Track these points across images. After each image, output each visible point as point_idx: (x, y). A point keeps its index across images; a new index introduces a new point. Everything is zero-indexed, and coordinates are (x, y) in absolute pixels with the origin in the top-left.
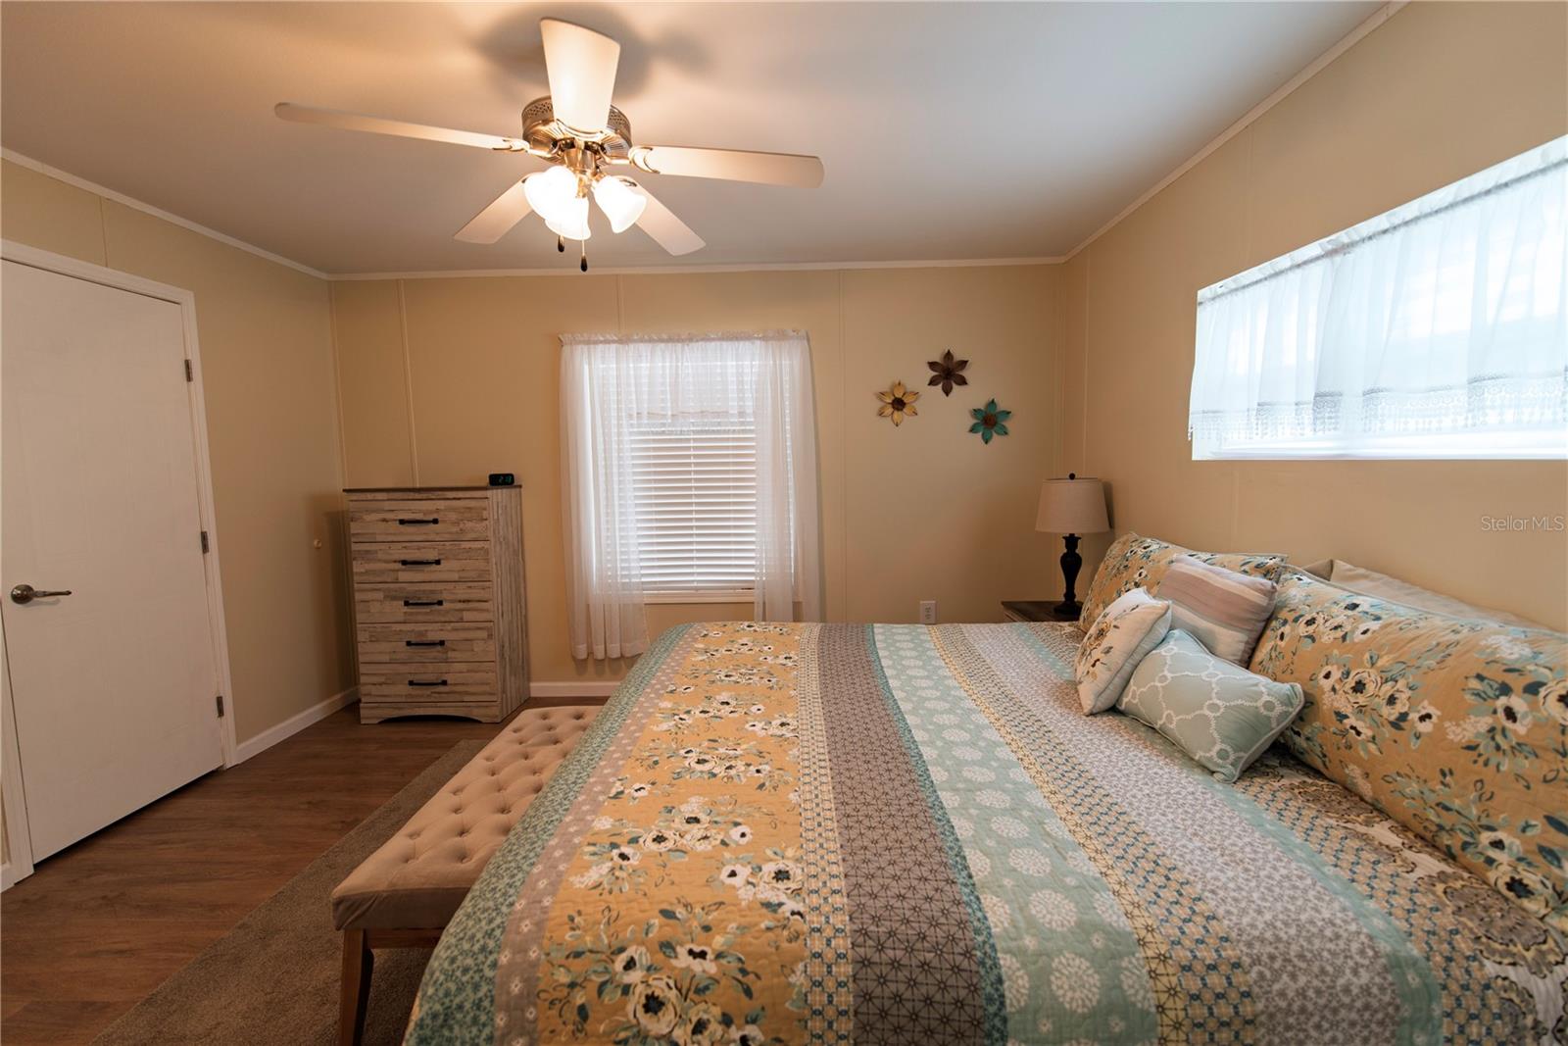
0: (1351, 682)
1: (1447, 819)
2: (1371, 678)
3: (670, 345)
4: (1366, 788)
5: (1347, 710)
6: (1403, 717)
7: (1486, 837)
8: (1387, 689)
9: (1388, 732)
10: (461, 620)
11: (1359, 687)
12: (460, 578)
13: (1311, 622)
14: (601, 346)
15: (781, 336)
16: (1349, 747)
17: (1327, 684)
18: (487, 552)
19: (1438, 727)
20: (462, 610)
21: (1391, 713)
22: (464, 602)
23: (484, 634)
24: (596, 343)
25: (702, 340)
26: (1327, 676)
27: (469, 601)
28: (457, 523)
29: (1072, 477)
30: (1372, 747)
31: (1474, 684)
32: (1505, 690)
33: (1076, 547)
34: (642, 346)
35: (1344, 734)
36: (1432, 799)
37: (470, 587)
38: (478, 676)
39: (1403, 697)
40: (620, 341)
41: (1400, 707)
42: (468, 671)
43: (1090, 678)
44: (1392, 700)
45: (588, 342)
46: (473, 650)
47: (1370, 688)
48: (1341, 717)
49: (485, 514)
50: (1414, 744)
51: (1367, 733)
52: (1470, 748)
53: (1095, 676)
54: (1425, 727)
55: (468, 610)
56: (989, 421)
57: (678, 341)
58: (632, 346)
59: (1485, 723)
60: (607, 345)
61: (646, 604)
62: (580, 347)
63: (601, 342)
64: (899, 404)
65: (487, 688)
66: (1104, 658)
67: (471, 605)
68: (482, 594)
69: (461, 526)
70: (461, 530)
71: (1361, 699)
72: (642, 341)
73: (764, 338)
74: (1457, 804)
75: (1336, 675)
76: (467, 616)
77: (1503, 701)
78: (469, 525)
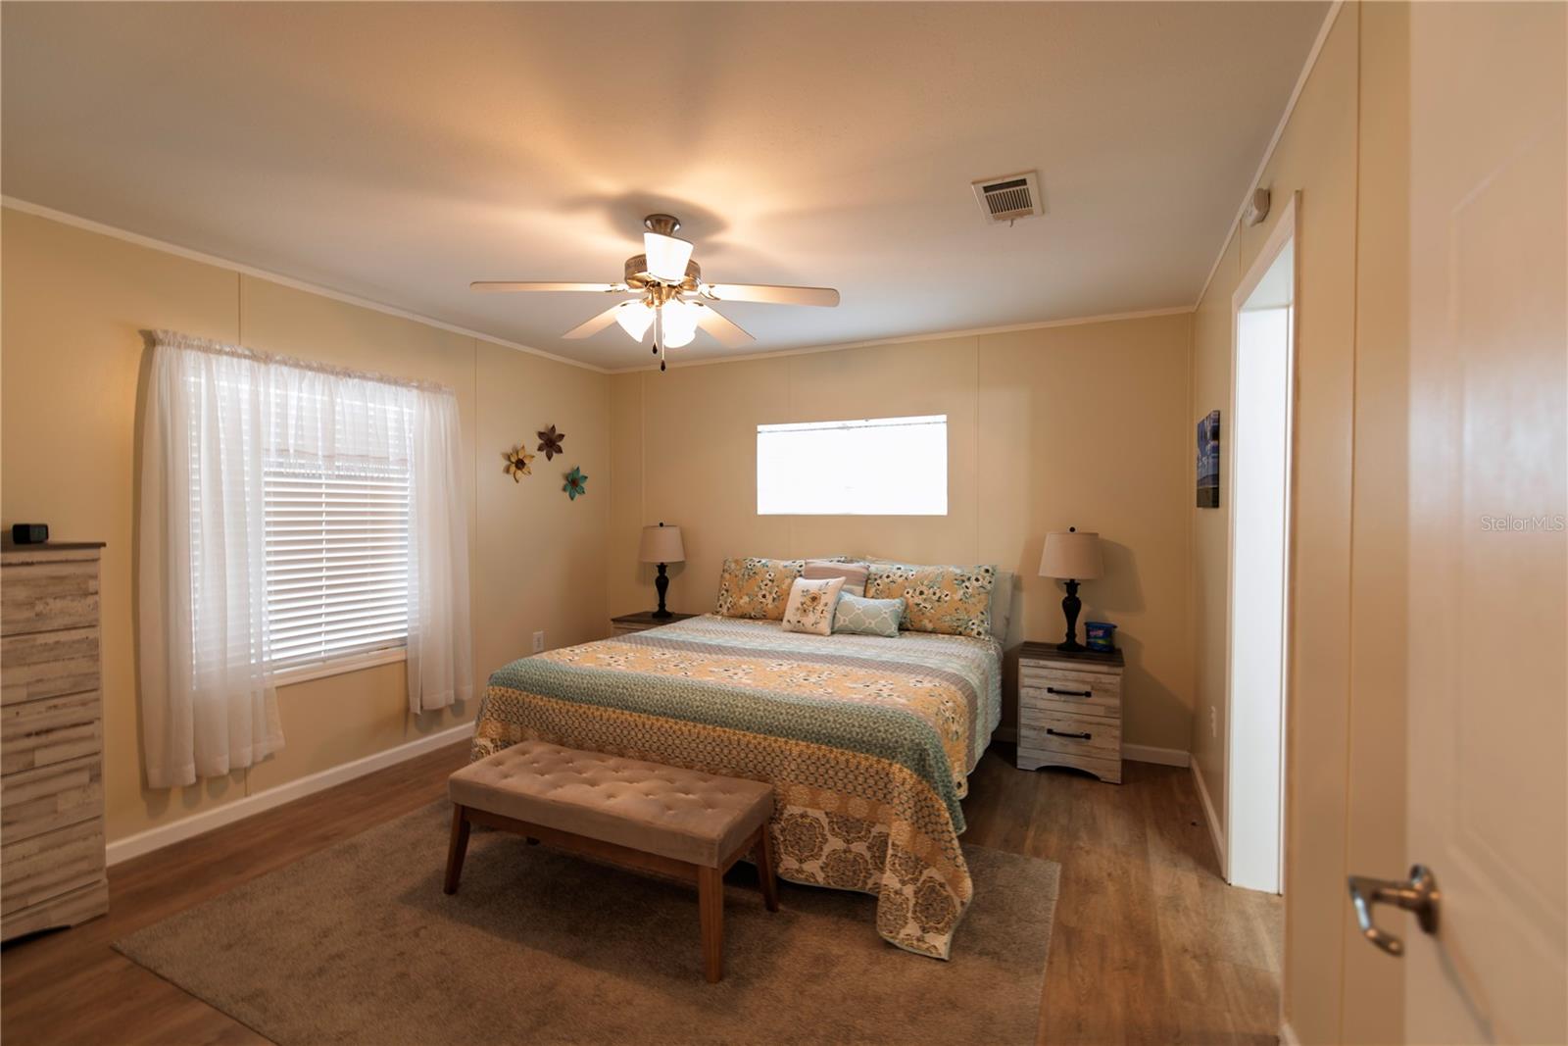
0: (918, 592)
1: (960, 623)
2: (924, 589)
3: (322, 376)
4: (930, 626)
5: (920, 602)
6: (940, 597)
7: (971, 623)
8: (931, 591)
9: (936, 604)
10: (31, 767)
11: (921, 593)
12: (29, 695)
13: (888, 577)
14: (225, 357)
15: (436, 388)
16: (923, 614)
17: (908, 596)
18: (94, 644)
19: (952, 598)
20: (33, 750)
21: (935, 598)
22: (38, 734)
23: (84, 777)
24: (220, 352)
25: (359, 377)
26: (908, 593)
27: (48, 731)
28: (31, 604)
29: (661, 525)
30: (932, 611)
31: (956, 582)
32: (963, 581)
33: (665, 571)
34: (285, 370)
35: (920, 610)
36: (954, 619)
37: (55, 707)
38: (60, 854)
39: (938, 591)
40: (254, 357)
41: (938, 595)
42: (42, 850)
43: (823, 619)
44: (934, 594)
45: (206, 349)
46: (56, 812)
47: (926, 592)
48: (918, 605)
49: (92, 585)
50: (946, 605)
51: (929, 607)
52: (961, 600)
53: (825, 617)
54: (947, 598)
55: (46, 746)
56: (574, 483)
57: (332, 373)
58: (273, 368)
59: (962, 592)
60: (235, 360)
61: (277, 688)
62: (188, 352)
63: (227, 354)
64: (520, 464)
65: (84, 866)
66: (825, 608)
67: (53, 737)
68: (80, 714)
69: (39, 607)
70: (37, 615)
71: (924, 596)
72: (285, 363)
73: (420, 388)
74: (961, 617)
75: (911, 592)
76: (41, 757)
77: (964, 585)
78: (58, 605)
